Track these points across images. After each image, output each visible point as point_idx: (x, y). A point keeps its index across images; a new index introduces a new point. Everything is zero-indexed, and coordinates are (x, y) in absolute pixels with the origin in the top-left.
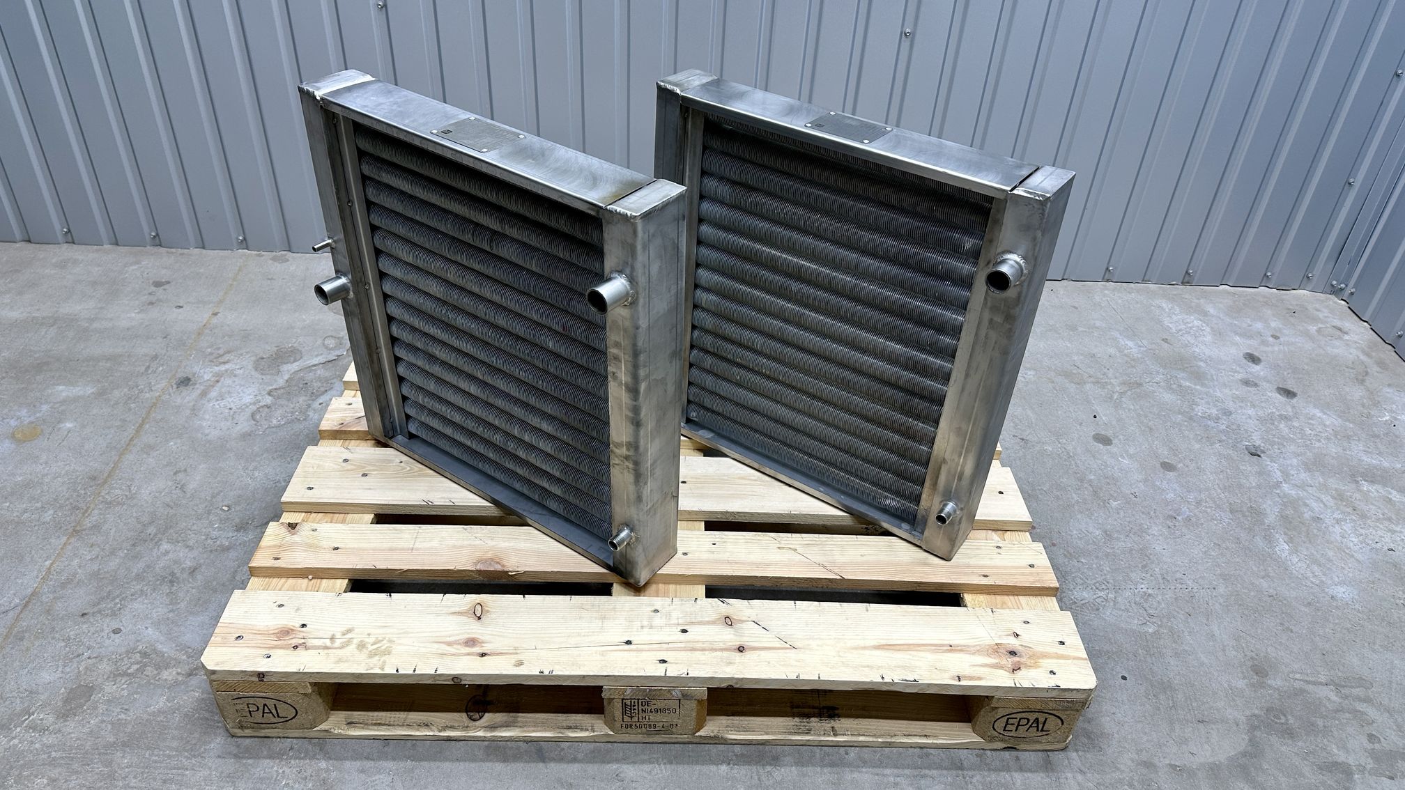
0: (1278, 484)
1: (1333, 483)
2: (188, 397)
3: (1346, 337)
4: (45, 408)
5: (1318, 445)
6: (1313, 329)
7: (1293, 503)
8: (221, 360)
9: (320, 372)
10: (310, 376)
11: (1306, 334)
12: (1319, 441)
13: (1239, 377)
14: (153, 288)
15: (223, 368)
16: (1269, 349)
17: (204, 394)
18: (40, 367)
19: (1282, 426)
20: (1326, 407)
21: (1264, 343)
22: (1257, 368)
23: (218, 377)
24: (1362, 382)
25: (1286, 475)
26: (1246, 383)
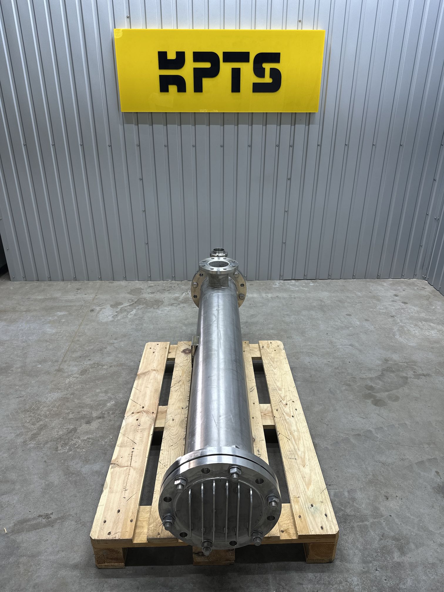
0: (399, 323)
1: (414, 322)
2: (94, 314)
3: (425, 290)
4: (56, 317)
5: (412, 314)
6: (416, 288)
7: (402, 327)
8: (101, 305)
9: (128, 307)
10: (126, 308)
11: (414, 289)
12: (412, 313)
13: (391, 300)
14: (76, 291)
15: (102, 307)
16: (402, 293)
17: (98, 313)
18: (52, 308)
19: (402, 310)
20: (415, 306)
21: (400, 292)
22: (397, 298)
23: (101, 309)
24: (428, 300)
25: (401, 321)
26: (393, 301)
